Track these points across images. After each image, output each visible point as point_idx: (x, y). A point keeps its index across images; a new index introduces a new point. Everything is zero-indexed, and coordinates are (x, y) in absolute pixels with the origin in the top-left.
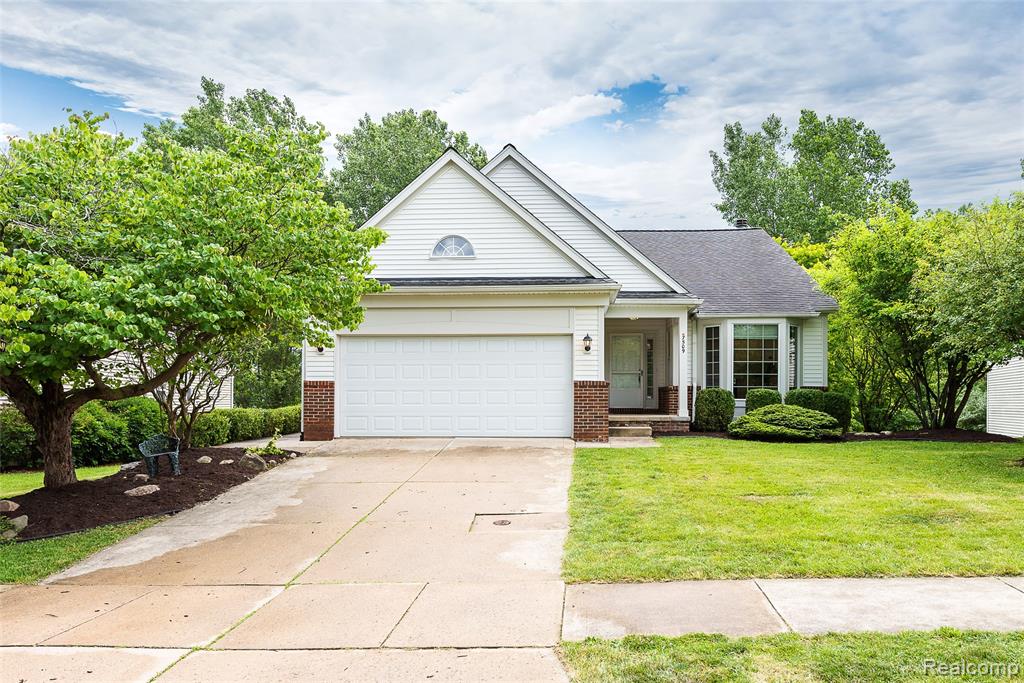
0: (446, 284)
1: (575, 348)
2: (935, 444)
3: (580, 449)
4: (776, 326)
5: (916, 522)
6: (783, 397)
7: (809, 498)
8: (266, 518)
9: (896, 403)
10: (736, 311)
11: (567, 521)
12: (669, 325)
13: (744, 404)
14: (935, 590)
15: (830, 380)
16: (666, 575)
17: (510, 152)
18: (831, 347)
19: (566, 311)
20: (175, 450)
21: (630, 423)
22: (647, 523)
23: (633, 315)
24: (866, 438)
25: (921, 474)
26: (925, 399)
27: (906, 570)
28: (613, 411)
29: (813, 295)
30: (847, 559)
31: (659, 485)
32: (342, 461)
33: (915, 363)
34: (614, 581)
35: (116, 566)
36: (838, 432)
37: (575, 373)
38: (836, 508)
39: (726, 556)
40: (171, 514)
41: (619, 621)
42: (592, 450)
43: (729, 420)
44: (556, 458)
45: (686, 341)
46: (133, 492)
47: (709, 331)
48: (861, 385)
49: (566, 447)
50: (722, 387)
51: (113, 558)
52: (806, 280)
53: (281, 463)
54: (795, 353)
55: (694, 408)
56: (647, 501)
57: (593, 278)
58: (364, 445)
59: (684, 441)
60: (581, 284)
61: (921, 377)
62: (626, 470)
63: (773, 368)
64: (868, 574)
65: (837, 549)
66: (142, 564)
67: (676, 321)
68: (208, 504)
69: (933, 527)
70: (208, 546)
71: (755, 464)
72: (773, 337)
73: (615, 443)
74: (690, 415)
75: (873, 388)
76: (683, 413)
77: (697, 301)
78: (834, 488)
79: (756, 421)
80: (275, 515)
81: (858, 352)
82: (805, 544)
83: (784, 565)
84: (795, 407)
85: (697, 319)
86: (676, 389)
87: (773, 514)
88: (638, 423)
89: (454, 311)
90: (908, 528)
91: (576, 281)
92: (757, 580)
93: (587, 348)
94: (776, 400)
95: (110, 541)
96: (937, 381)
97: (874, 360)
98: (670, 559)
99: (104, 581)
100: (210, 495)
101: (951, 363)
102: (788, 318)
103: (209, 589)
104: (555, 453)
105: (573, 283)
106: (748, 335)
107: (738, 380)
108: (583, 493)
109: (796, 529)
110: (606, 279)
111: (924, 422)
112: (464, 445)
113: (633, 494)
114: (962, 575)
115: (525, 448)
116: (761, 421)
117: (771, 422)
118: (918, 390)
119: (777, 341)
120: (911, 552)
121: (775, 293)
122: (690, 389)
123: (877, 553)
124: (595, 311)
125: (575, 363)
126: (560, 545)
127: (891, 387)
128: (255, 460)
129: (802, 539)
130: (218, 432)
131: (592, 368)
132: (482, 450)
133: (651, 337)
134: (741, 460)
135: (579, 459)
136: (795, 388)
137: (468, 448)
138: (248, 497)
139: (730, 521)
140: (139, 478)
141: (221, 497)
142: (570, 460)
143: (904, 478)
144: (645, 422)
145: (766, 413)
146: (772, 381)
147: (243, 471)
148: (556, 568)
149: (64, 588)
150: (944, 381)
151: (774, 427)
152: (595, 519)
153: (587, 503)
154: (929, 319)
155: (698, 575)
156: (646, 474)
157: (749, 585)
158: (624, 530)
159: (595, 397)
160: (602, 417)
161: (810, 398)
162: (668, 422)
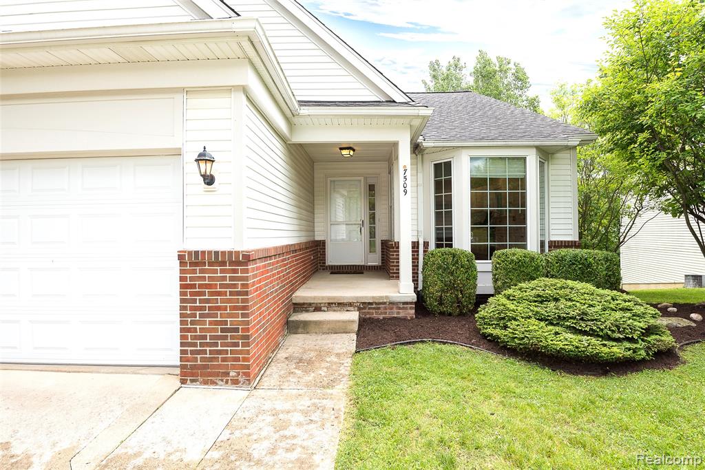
1: (185, 179)
4: (524, 159)
12: (387, 154)
21: (330, 306)
37: (186, 232)
45: (409, 177)
47: (437, 167)
50: (456, 246)
63: (521, 218)
72: (520, 174)
74: (416, 291)
77: (423, 110)
85: (422, 151)
86: (397, 246)
88: (340, 305)
93: (209, 180)
102: (538, 148)
107: (476, 235)
119: (524, 179)
122: (415, 246)
125: (185, 211)
133: (371, 182)
144: (351, 304)
159: (222, 286)
160: (236, 330)
161: (590, 265)
162: (385, 303)
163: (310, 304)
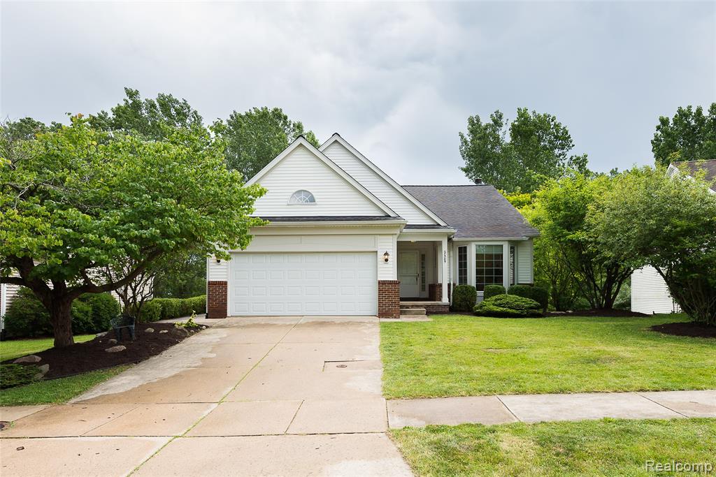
0: (298, 220)
1: (379, 260)
2: (600, 318)
3: (383, 323)
4: (502, 246)
5: (589, 363)
6: (507, 290)
7: (525, 350)
8: (196, 365)
9: (575, 293)
10: (478, 236)
11: (381, 364)
12: (436, 245)
13: (482, 295)
14: (600, 399)
15: (535, 280)
16: (445, 394)
17: (336, 138)
18: (536, 258)
19: (373, 237)
20: (132, 324)
21: (412, 306)
22: (430, 365)
23: (413, 240)
24: (558, 315)
25: (591, 336)
26: (593, 292)
27: (583, 389)
28: (402, 299)
29: (524, 227)
30: (548, 384)
31: (435, 343)
32: (235, 331)
33: (587, 268)
34: (414, 398)
35: (111, 393)
36: (541, 311)
37: (379, 275)
38: (541, 356)
39: (479, 383)
40: (136, 363)
41: (421, 418)
42: (391, 323)
43: (474, 304)
44: (369, 328)
45: (446, 255)
46: (110, 350)
47: (460, 248)
48: (554, 283)
49: (374, 321)
50: (468, 283)
51: (107, 389)
52: (520, 218)
53: (198, 332)
54: (514, 262)
55: (451, 297)
56: (429, 353)
57: (390, 216)
58: (248, 321)
59: (447, 318)
60: (382, 221)
61: (591, 277)
62: (413, 335)
63: (500, 272)
64: (562, 391)
65: (543, 378)
66: (126, 392)
67: (440, 243)
68: (157, 357)
69: (598, 366)
70: (163, 381)
71: (492, 331)
72: (500, 253)
73: (403, 319)
74: (449, 301)
75: (561, 284)
76: (445, 300)
77: (453, 231)
78: (540, 344)
79: (490, 305)
80: (201, 363)
81: (552, 262)
82: (525, 376)
83: (514, 387)
84: (514, 296)
85: (453, 242)
86: (441, 285)
87: (504, 359)
88: (417, 306)
89: (303, 237)
90: (584, 366)
91: (379, 218)
92: (499, 397)
93: (386, 260)
94: (502, 291)
95: (103, 379)
96: (601, 280)
97: (561, 267)
98: (446, 385)
99: (106, 402)
100: (158, 351)
101: (609, 268)
102: (509, 241)
103: (173, 405)
104: (368, 325)
105: (377, 220)
106: (484, 251)
107: (478, 280)
108: (388, 348)
109: (518, 368)
110: (398, 217)
111: (593, 305)
112: (310, 321)
113: (419, 348)
114: (616, 391)
115: (347, 322)
116: (494, 305)
117: (499, 305)
118: (589, 285)
119: (502, 255)
120: (586, 379)
121: (501, 225)
122: (449, 285)
123: (566, 380)
124: (391, 237)
125: (379, 269)
126: (379, 379)
127: (572, 283)
128: (181, 330)
129: (522, 373)
130: (154, 313)
131: (389, 272)
132: (322, 324)
133: (423, 253)
134: (484, 329)
135: (383, 329)
136: (513, 284)
137: (313, 322)
138: (182, 352)
139: (479, 363)
140: (112, 341)
141: (164, 353)
142: (378, 329)
143: (581, 338)
144: (421, 306)
145: (496, 300)
146: (500, 280)
147: (175, 337)
148: (379, 391)
149: (83, 406)
150: (604, 280)
151: (501, 308)
152: (398, 364)
153: (392, 355)
154: (595, 241)
155: (464, 393)
156: (426, 337)
157: (494, 398)
158: (416, 368)
159: (392, 290)
160: (396, 303)
161: (523, 290)
162: (435, 306)
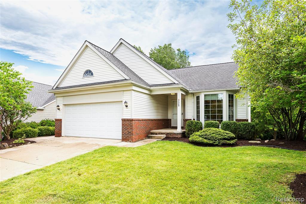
1: (123, 106)
10: (206, 89)
17: (121, 41)
45: (180, 102)
50: (200, 119)
57: (126, 79)
63: (221, 112)
67: (176, 94)
76: (179, 130)
88: (162, 134)
91: (120, 81)
93: (127, 106)
102: (226, 91)
110: (129, 79)
124: (130, 92)
125: (123, 112)
136: (232, 120)
146: (221, 117)
159: (128, 125)
160: (131, 133)
162: (172, 133)
163: (155, 133)
